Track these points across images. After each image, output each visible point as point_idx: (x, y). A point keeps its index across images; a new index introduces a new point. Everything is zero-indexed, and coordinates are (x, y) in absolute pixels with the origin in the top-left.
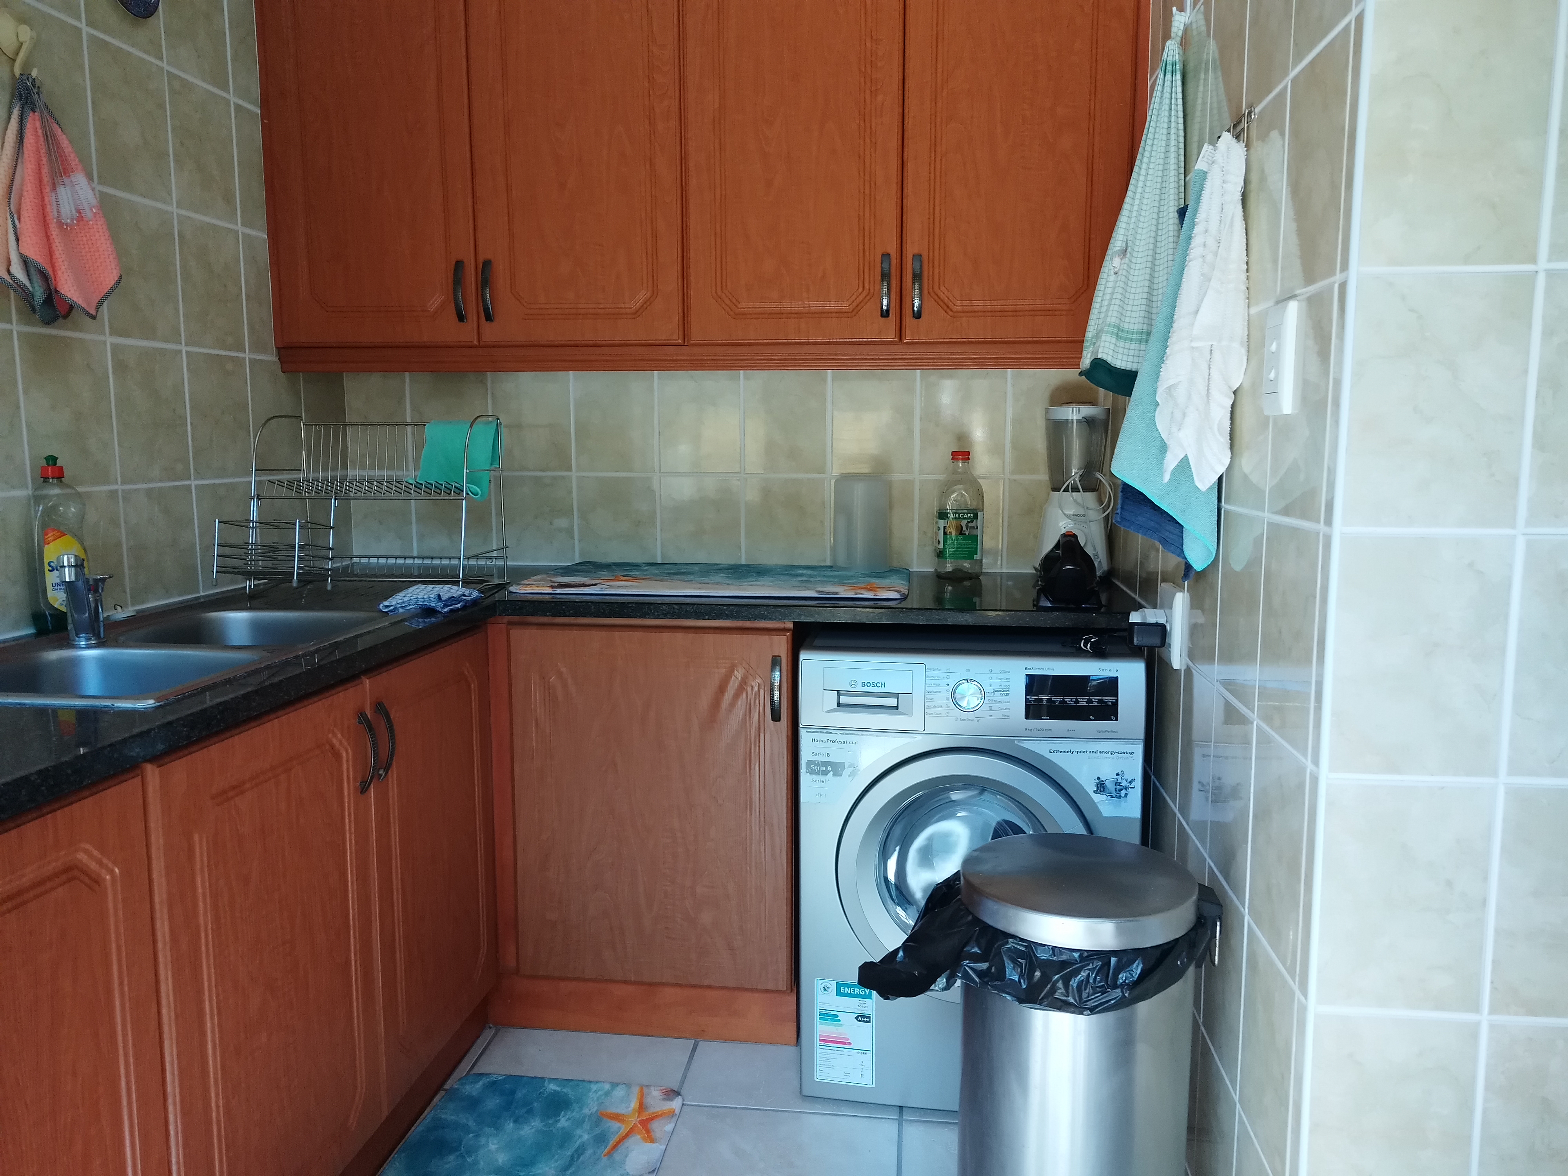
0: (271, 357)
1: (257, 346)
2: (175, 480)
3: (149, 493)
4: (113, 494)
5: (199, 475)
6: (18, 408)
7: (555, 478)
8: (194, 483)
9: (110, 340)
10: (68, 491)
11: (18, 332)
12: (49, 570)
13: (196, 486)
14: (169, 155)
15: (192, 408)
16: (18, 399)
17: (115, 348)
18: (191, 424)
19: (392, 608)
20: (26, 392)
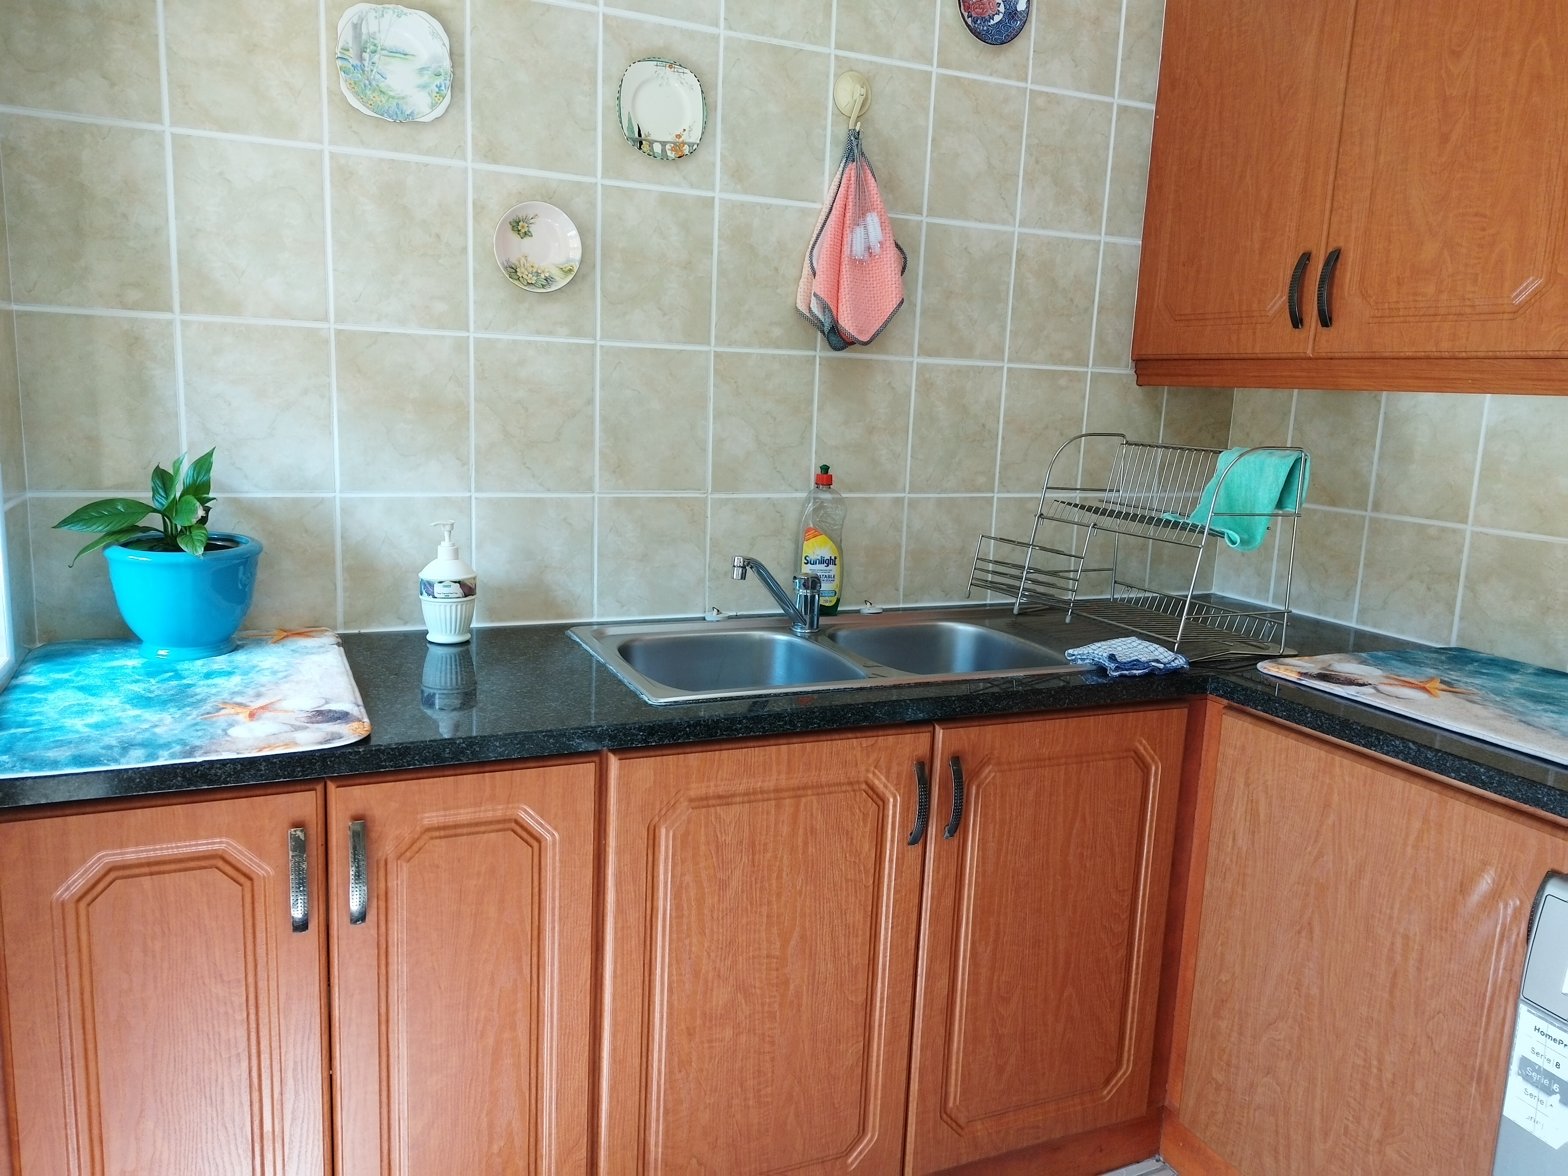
0: (1126, 370)
1: (1104, 358)
2: (972, 492)
3: (940, 502)
4: (898, 501)
5: (1004, 487)
6: (811, 423)
7: (1443, 530)
8: (996, 496)
9: (917, 360)
10: (835, 496)
11: (820, 357)
12: (806, 563)
13: (998, 498)
14: (1018, 176)
15: (1006, 422)
16: (812, 415)
17: (922, 368)
18: (1003, 438)
19: (1074, 657)
20: (820, 409)
